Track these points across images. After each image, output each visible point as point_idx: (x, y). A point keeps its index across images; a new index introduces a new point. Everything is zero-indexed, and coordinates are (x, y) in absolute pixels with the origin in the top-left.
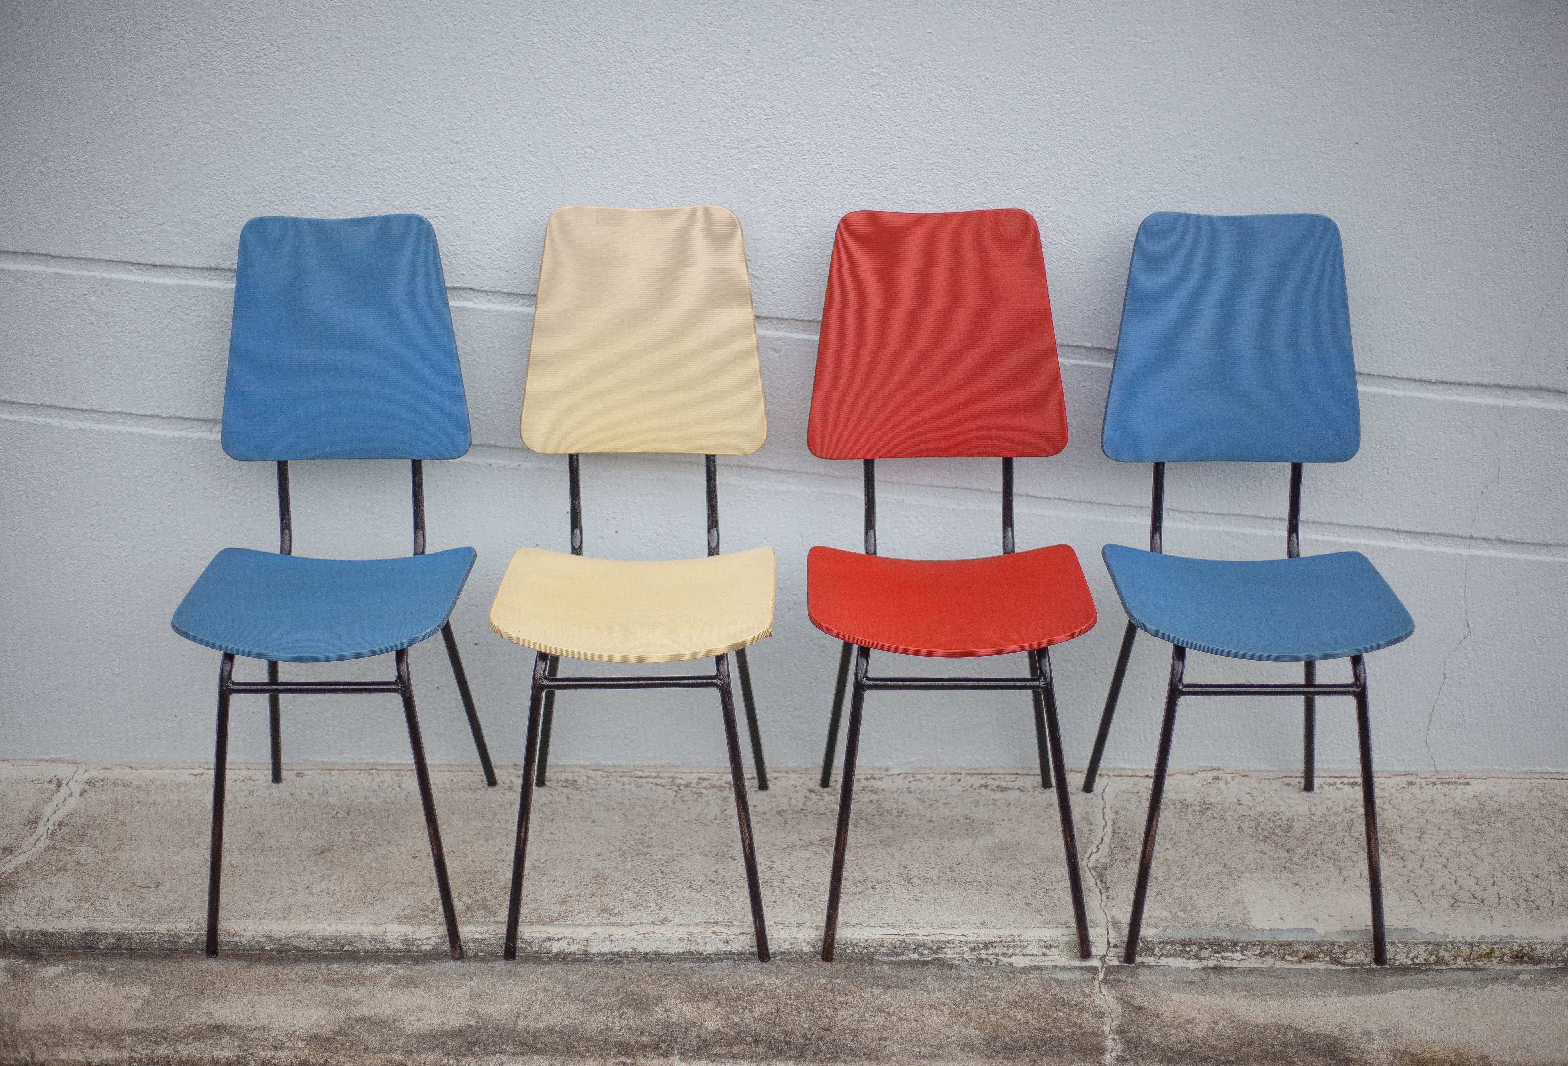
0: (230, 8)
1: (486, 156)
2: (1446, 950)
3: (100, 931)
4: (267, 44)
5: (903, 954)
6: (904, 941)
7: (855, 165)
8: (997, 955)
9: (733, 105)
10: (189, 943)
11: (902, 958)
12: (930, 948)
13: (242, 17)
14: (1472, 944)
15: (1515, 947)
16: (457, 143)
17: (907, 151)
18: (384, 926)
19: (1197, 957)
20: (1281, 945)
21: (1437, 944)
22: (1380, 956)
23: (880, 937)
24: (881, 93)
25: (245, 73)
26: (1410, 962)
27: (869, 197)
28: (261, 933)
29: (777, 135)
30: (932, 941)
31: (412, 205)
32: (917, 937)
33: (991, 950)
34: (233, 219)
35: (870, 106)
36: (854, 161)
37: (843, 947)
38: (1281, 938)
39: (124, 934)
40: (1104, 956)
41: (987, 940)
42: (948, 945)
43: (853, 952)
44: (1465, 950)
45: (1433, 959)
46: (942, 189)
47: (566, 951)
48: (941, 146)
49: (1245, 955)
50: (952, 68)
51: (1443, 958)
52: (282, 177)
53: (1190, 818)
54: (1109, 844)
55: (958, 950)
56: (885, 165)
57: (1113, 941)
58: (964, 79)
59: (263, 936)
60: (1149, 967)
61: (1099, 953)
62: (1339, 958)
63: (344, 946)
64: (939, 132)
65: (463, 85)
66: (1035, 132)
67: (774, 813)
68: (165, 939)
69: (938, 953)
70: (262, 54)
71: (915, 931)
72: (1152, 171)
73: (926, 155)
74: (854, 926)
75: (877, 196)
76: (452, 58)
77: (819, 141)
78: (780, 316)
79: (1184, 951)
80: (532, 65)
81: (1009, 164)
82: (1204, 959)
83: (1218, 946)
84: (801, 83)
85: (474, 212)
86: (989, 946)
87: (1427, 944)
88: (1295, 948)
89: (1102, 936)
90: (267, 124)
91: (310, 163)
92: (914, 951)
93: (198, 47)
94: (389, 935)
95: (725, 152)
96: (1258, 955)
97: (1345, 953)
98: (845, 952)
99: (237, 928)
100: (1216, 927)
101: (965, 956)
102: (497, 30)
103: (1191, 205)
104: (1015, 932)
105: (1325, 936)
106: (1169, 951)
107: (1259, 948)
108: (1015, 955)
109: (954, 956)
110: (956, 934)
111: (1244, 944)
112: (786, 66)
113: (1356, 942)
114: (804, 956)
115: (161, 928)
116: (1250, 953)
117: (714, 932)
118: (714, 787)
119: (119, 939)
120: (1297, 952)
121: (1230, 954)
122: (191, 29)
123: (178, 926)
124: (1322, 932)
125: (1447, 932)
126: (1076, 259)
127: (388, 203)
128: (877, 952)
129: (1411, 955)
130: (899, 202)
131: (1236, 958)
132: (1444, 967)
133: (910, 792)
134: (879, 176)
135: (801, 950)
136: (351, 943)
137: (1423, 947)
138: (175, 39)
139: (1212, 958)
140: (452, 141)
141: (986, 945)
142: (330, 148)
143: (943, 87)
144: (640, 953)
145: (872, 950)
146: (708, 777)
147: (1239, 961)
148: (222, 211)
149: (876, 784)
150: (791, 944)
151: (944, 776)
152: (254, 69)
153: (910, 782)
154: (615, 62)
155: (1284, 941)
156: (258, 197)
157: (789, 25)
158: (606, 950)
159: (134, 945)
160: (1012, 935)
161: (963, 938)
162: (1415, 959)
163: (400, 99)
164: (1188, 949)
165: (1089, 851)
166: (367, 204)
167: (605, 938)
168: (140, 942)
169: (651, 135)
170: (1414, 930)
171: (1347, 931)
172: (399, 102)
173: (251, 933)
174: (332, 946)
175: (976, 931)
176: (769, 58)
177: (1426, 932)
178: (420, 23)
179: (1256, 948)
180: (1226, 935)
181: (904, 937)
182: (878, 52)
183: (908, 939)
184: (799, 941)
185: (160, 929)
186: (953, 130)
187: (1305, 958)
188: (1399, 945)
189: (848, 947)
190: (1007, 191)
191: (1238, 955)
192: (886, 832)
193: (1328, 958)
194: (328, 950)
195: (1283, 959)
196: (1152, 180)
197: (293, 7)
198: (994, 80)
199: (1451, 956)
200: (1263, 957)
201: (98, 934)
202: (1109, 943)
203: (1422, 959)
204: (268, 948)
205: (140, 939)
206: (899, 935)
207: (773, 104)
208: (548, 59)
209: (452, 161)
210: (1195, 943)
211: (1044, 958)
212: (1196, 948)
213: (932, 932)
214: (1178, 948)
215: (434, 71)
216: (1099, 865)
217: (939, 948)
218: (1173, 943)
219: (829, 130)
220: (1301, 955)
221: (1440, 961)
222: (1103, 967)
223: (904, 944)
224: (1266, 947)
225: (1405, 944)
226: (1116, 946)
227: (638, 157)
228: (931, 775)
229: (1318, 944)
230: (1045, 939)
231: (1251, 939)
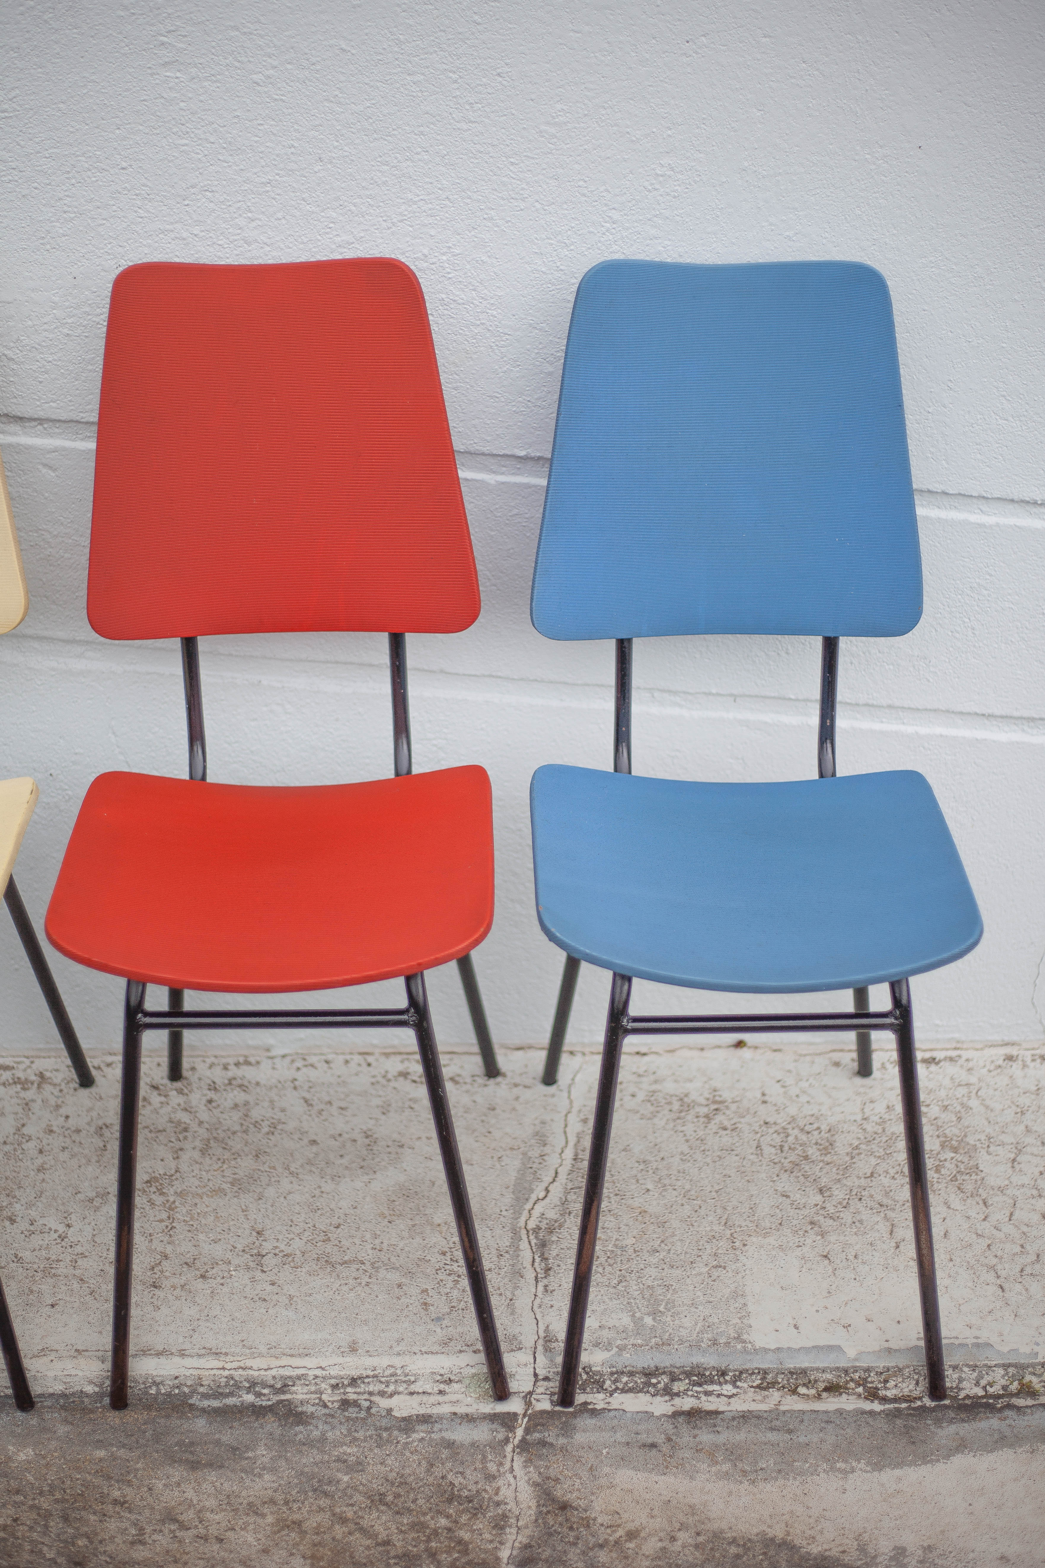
2: (1035, 1374)
5: (231, 1394)
6: (232, 1378)
7: (147, 186)
8: (371, 1393)
11: (230, 1401)
12: (272, 1386)
17: (226, 165)
19: (668, 1392)
20: (792, 1373)
21: (1021, 1368)
22: (936, 1388)
23: (195, 1372)
24: (178, 74)
26: (981, 1393)
27: (172, 235)
29: (22, 143)
30: (274, 1377)
32: (251, 1372)
33: (362, 1388)
35: (165, 95)
36: (145, 181)
37: (143, 1386)
38: (790, 1364)
40: (530, 1393)
41: (355, 1373)
42: (298, 1382)
43: (158, 1393)
45: (1014, 1387)
46: (284, 221)
48: (277, 156)
49: (738, 1387)
51: (1029, 1386)
53: (689, 1128)
54: (564, 1181)
55: (313, 1388)
56: (192, 187)
57: (542, 1373)
58: (307, 51)
60: (594, 1413)
61: (522, 1389)
62: (877, 1389)
64: (274, 134)
66: (422, 133)
67: (92, 1129)
69: (284, 1393)
71: (249, 1363)
72: (607, 190)
73: (255, 170)
74: (159, 1354)
75: (185, 234)
77: (89, 151)
78: (54, 417)
79: (648, 1384)
81: (384, 183)
82: (677, 1394)
83: (698, 1377)
84: (53, 60)
86: (359, 1382)
87: (1006, 1366)
88: (813, 1377)
89: (526, 1365)
92: (249, 1390)
96: (758, 1387)
97: (886, 1381)
98: (147, 1393)
100: (695, 1346)
101: (323, 1399)
103: (668, 243)
104: (397, 1362)
105: (856, 1360)
106: (626, 1383)
107: (759, 1377)
108: (399, 1393)
109: (308, 1396)
110: (309, 1365)
111: (737, 1373)
112: (27, 36)
113: (901, 1366)
114: (86, 1400)
116: (745, 1385)
118: (17, 1081)
120: (816, 1381)
121: (715, 1387)
124: (851, 1353)
125: (1036, 1349)
126: (497, 326)
128: (194, 1392)
129: (983, 1382)
130: (220, 242)
131: (725, 1393)
132: (1030, 1402)
133: (295, 1088)
134: (186, 202)
135: (81, 1391)
137: (1001, 1371)
139: (690, 1393)
141: (354, 1381)
143: (275, 63)
145: (186, 1390)
146: (12, 1064)
147: (730, 1397)
149: (248, 1073)
150: (65, 1383)
151: (348, 1057)
153: (298, 1069)
155: (795, 1368)
160: (392, 1366)
161: (319, 1372)
162: (988, 1387)
164: (654, 1381)
165: (534, 1197)
170: (989, 1345)
171: (889, 1350)
175: (340, 1360)
177: (1005, 1349)
179: (754, 1377)
180: (709, 1360)
181: (232, 1372)
182: (170, 11)
183: (237, 1374)
184: (76, 1379)
186: (295, 130)
187: (826, 1389)
188: (966, 1369)
189: (150, 1387)
190: (385, 224)
191: (728, 1389)
192: (246, 1164)
193: (860, 1390)
195: (794, 1392)
196: (606, 205)
198: (354, 52)
199: (1041, 1382)
200: (765, 1389)
202: (536, 1375)
203: (999, 1387)
206: (224, 1369)
207: (13, 94)
210: (664, 1373)
211: (440, 1398)
212: (665, 1379)
213: (274, 1363)
214: (640, 1380)
216: (543, 1225)
217: (286, 1385)
218: (631, 1374)
219: (103, 134)
220: (821, 1386)
221: (1026, 1392)
222: (524, 1415)
223: (232, 1382)
224: (770, 1377)
225: (974, 1368)
226: (547, 1379)
228: (330, 1057)
229: (846, 1372)
230: (442, 1372)
231: (747, 1366)
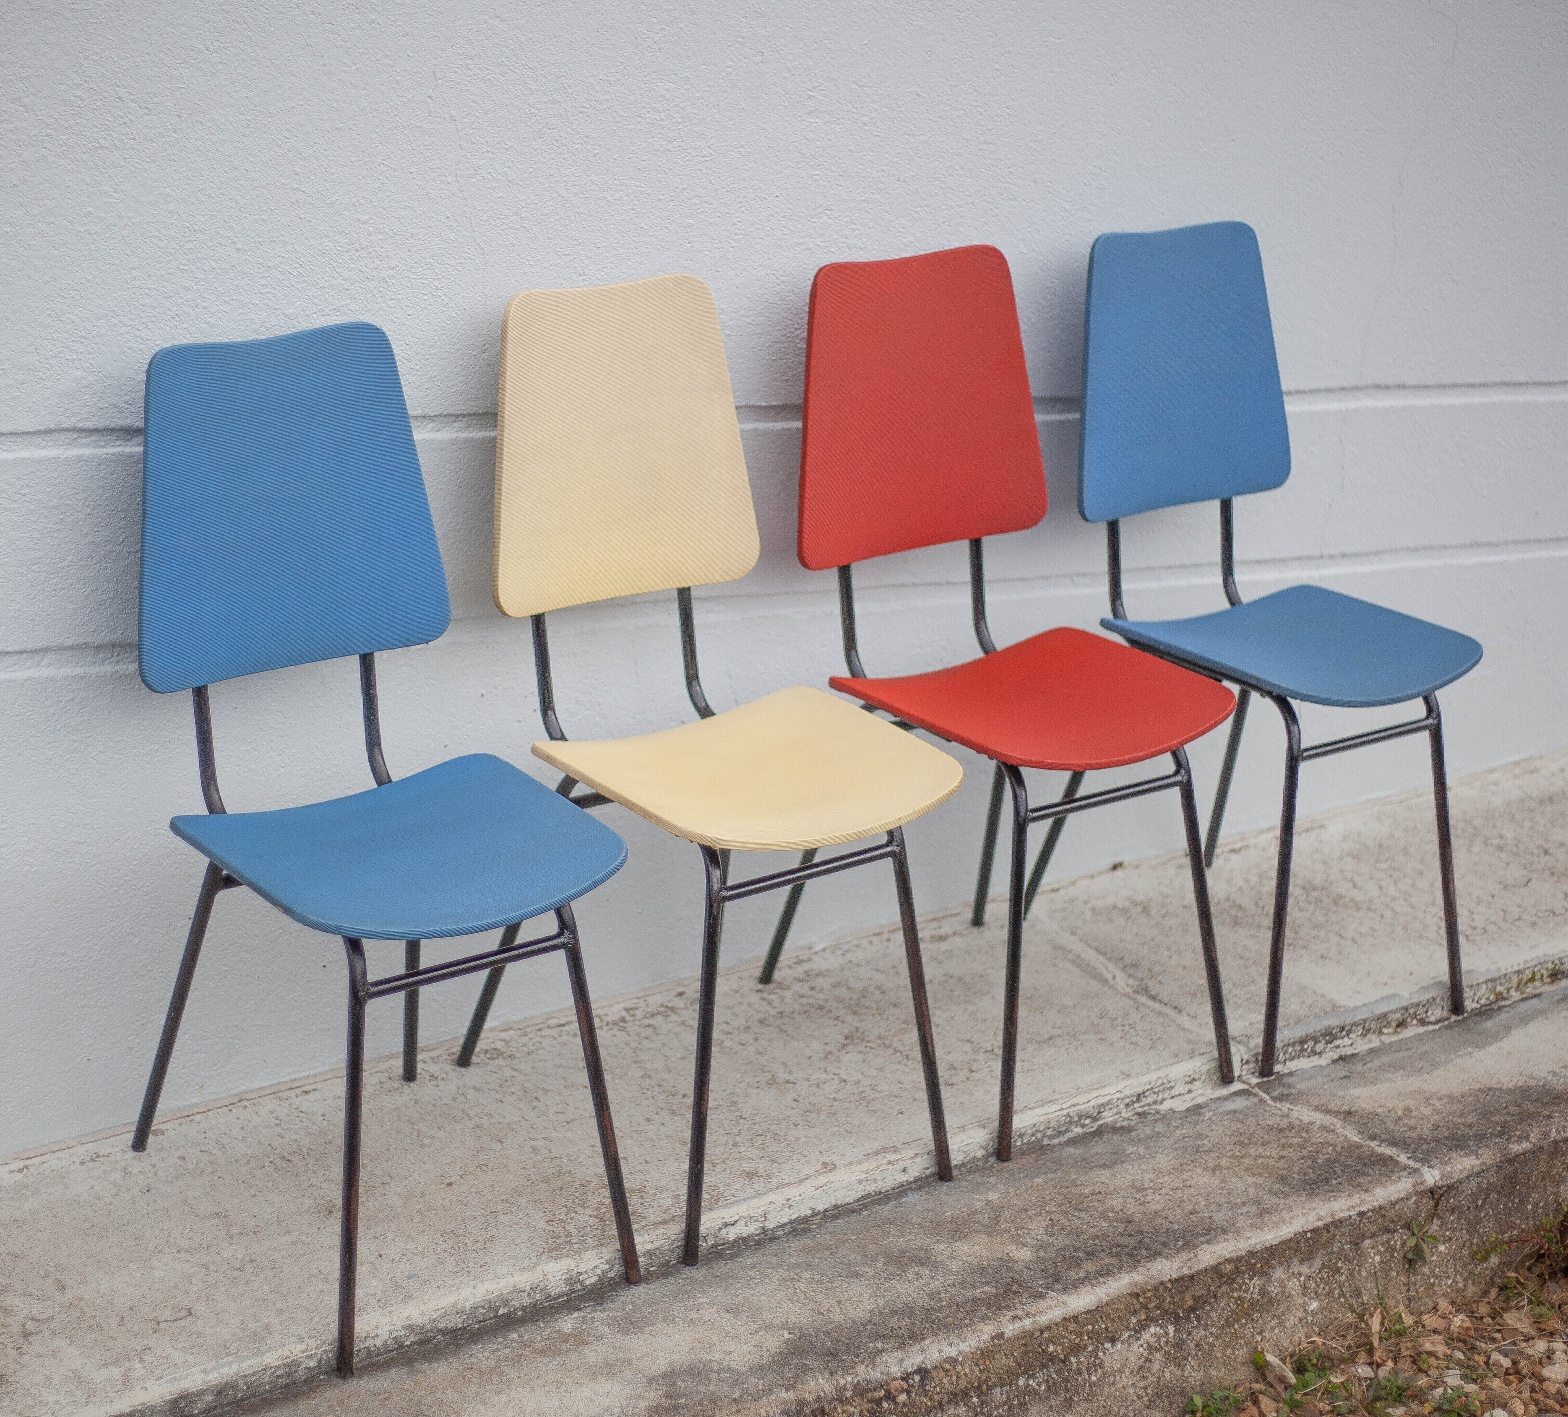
0: (86, 58)
1: (397, 237)
2: (1501, 985)
3: (194, 1390)
4: (133, 105)
5: (1067, 1131)
6: (1068, 1116)
8: (1152, 1104)
9: (670, 147)
10: (309, 1368)
11: (1069, 1135)
12: (1091, 1117)
13: (102, 69)
14: (1519, 972)
15: (1550, 966)
16: (364, 223)
18: (539, 1268)
19: (1315, 1052)
20: (1378, 1019)
21: (1492, 980)
22: (1457, 1007)
23: (1046, 1117)
24: (817, 120)
25: (102, 148)
26: (1478, 1004)
27: (803, 247)
28: (399, 1324)
30: (1092, 1107)
31: (308, 313)
32: (1080, 1107)
33: (1144, 1101)
34: (80, 357)
37: (1013, 1140)
38: (1372, 1013)
39: (227, 1384)
41: (1140, 1090)
42: (1107, 1108)
43: (1022, 1144)
44: (1515, 980)
45: (1492, 996)
47: (744, 1235)
48: (873, 178)
49: (1351, 1039)
50: (886, 85)
51: (1500, 994)
52: (147, 291)
55: (1115, 1110)
56: (819, 207)
57: (1245, 1058)
59: (403, 1327)
60: (1284, 1075)
61: (1240, 1076)
62: (1425, 1018)
63: (497, 1310)
64: (872, 162)
65: (374, 145)
68: (279, 1372)
69: (1099, 1120)
70: (127, 120)
71: (1075, 1101)
72: (1063, 188)
73: (858, 191)
74: (1027, 1110)
75: (812, 245)
76: (362, 110)
79: (1303, 1050)
80: (454, 113)
81: (936, 194)
82: (1321, 1053)
83: (1330, 1036)
85: (381, 313)
86: (1142, 1096)
87: (1488, 982)
88: (1390, 1019)
89: (1235, 1054)
90: (129, 218)
91: (184, 268)
92: (1077, 1124)
93: (43, 115)
94: (550, 1277)
95: (660, 206)
96: (1362, 1033)
97: (1427, 1012)
98: (1015, 1146)
99: (367, 1328)
100: (1318, 1016)
101: (1123, 1115)
102: (415, 70)
104: (1161, 1074)
105: (1410, 999)
106: (1289, 1054)
107: (1361, 1027)
108: (1165, 1099)
109: (1113, 1118)
110: (1111, 1092)
111: (1350, 1027)
112: (725, 95)
113: (1435, 996)
114: (979, 1163)
115: (272, 1359)
116: (1355, 1036)
117: (889, 1163)
119: (220, 1393)
120: (1391, 1022)
121: (1341, 1042)
122: (32, 90)
123: (292, 1348)
124: (1406, 995)
125: (1500, 966)
127: (279, 312)
128: (1044, 1136)
129: (1478, 997)
131: (1346, 1044)
132: (1508, 1002)
134: (814, 220)
136: (506, 1302)
137: (1484, 987)
138: (12, 106)
139: (1330, 1048)
140: (359, 220)
141: (1139, 1097)
142: (210, 244)
143: (877, 107)
144: (819, 1213)
145: (1039, 1135)
147: (1353, 1044)
148: (67, 347)
150: (967, 1152)
152: (116, 142)
154: (546, 103)
155: (1380, 1014)
156: (115, 321)
157: (729, 44)
158: (785, 1220)
159: (240, 1395)
160: (1159, 1078)
161: (1119, 1095)
162: (1479, 1000)
163: (298, 170)
164: (1305, 1047)
166: (253, 317)
167: (783, 1205)
168: (248, 1388)
169: (582, 193)
170: (1471, 970)
171: (1428, 987)
172: (297, 174)
173: (387, 1328)
174: (484, 1314)
175: (1126, 1083)
176: (708, 86)
177: (1483, 971)
178: (324, 65)
179: (1359, 1028)
180: (1331, 1023)
181: (1068, 1110)
182: (816, 71)
183: (1070, 1112)
184: (972, 1146)
185: (270, 1360)
188: (1467, 990)
191: (1347, 1041)
193: (1415, 1022)
194: (479, 1322)
195: (1382, 1033)
197: (167, 51)
199: (1506, 990)
200: (1367, 1036)
201: (193, 1394)
202: (1242, 1060)
203: (1485, 998)
204: (408, 1343)
205: (246, 1384)
206: (1062, 1109)
208: (472, 104)
209: (358, 247)
210: (1311, 1039)
211: (1191, 1095)
212: (1311, 1043)
213: (1089, 1097)
214: (1298, 1047)
215: (339, 129)
217: (1099, 1113)
218: (1294, 1044)
219: (767, 170)
220: (1394, 1024)
221: (1500, 997)
222: (1251, 1087)
223: (1068, 1119)
224: (1367, 1024)
225: (1472, 987)
226: (1247, 1062)
227: (567, 223)
229: (1406, 1009)
230: (1190, 1073)
231: (1355, 1019)
